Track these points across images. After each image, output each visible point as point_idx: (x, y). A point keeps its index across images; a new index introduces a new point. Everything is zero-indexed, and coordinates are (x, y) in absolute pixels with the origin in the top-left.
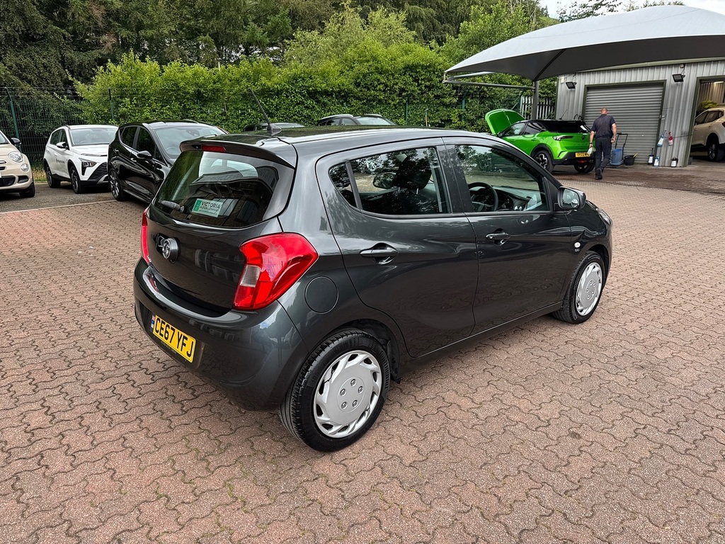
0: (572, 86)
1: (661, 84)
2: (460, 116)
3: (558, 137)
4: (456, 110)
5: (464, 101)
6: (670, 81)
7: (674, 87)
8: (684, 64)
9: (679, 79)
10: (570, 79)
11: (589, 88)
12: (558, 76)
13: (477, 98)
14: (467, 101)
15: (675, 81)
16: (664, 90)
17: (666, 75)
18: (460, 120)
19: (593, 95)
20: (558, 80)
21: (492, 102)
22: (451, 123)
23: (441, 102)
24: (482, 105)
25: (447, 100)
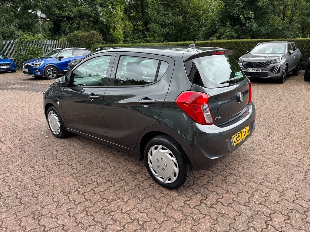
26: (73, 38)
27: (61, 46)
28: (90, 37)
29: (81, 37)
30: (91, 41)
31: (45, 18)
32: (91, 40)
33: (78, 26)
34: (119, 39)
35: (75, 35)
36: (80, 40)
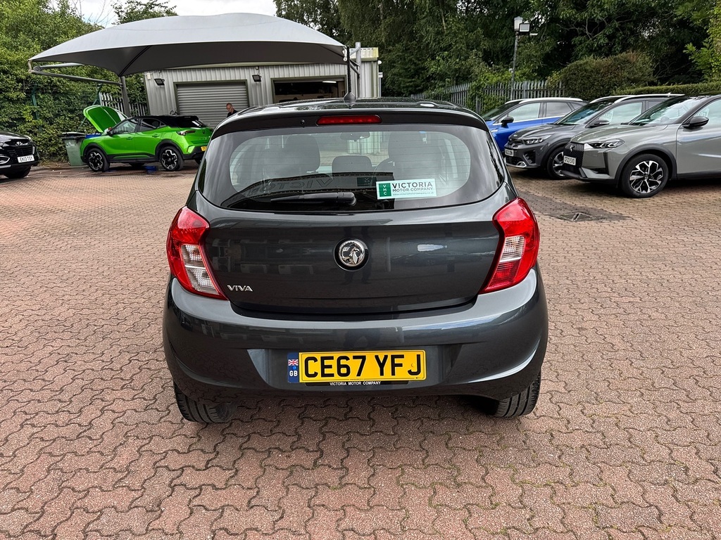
0: (160, 83)
1: (243, 83)
2: (34, 114)
3: (182, 132)
4: (28, 107)
5: (34, 97)
6: (251, 81)
7: (255, 86)
8: (258, 66)
9: (257, 79)
10: (156, 75)
11: (178, 85)
12: (144, 72)
13: (50, 93)
14: (37, 97)
15: (255, 81)
16: (247, 88)
17: (246, 75)
18: (35, 118)
19: (184, 92)
20: (144, 77)
21: (68, 98)
22: (25, 122)
23: (5, 97)
24: (57, 101)
25: (13, 95)
26: (575, 74)
27: (540, 94)
28: (613, 68)
29: (592, 71)
30: (614, 80)
31: (528, 33)
32: (615, 77)
33: (607, 41)
34: (711, 68)
35: (581, 65)
36: (588, 78)
